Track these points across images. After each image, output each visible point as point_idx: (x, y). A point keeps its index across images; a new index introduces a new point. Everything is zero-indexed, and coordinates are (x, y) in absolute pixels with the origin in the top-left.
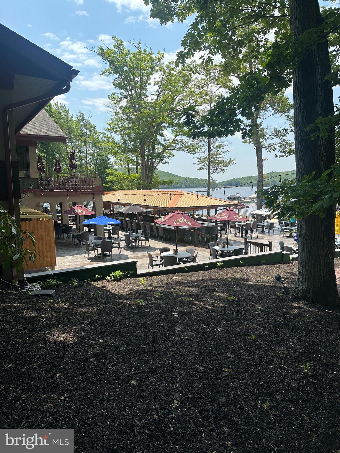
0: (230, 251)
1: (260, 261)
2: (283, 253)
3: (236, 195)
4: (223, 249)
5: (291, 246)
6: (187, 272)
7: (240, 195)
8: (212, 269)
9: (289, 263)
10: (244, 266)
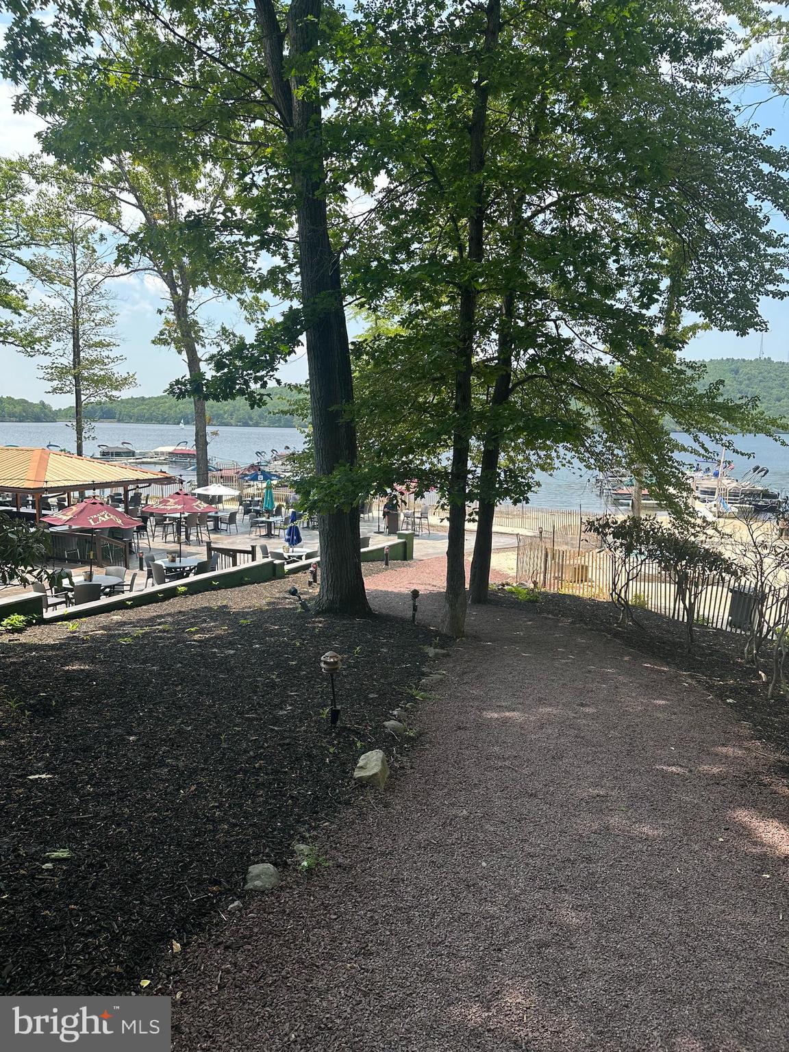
0: (184, 568)
1: (242, 578)
2: (275, 562)
3: (122, 446)
4: (173, 565)
5: (281, 551)
6: (131, 607)
7: (129, 447)
8: (169, 599)
9: (284, 578)
10: (220, 589)
